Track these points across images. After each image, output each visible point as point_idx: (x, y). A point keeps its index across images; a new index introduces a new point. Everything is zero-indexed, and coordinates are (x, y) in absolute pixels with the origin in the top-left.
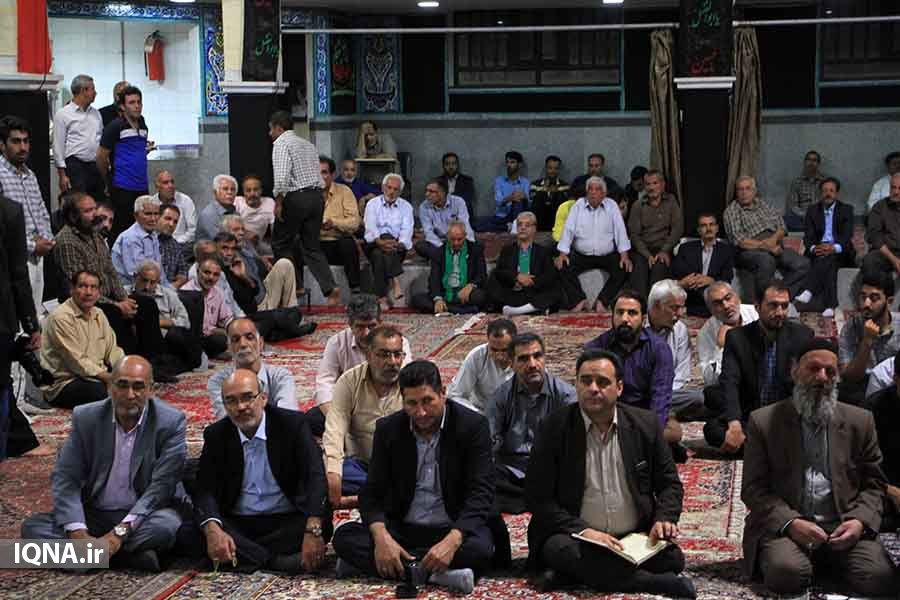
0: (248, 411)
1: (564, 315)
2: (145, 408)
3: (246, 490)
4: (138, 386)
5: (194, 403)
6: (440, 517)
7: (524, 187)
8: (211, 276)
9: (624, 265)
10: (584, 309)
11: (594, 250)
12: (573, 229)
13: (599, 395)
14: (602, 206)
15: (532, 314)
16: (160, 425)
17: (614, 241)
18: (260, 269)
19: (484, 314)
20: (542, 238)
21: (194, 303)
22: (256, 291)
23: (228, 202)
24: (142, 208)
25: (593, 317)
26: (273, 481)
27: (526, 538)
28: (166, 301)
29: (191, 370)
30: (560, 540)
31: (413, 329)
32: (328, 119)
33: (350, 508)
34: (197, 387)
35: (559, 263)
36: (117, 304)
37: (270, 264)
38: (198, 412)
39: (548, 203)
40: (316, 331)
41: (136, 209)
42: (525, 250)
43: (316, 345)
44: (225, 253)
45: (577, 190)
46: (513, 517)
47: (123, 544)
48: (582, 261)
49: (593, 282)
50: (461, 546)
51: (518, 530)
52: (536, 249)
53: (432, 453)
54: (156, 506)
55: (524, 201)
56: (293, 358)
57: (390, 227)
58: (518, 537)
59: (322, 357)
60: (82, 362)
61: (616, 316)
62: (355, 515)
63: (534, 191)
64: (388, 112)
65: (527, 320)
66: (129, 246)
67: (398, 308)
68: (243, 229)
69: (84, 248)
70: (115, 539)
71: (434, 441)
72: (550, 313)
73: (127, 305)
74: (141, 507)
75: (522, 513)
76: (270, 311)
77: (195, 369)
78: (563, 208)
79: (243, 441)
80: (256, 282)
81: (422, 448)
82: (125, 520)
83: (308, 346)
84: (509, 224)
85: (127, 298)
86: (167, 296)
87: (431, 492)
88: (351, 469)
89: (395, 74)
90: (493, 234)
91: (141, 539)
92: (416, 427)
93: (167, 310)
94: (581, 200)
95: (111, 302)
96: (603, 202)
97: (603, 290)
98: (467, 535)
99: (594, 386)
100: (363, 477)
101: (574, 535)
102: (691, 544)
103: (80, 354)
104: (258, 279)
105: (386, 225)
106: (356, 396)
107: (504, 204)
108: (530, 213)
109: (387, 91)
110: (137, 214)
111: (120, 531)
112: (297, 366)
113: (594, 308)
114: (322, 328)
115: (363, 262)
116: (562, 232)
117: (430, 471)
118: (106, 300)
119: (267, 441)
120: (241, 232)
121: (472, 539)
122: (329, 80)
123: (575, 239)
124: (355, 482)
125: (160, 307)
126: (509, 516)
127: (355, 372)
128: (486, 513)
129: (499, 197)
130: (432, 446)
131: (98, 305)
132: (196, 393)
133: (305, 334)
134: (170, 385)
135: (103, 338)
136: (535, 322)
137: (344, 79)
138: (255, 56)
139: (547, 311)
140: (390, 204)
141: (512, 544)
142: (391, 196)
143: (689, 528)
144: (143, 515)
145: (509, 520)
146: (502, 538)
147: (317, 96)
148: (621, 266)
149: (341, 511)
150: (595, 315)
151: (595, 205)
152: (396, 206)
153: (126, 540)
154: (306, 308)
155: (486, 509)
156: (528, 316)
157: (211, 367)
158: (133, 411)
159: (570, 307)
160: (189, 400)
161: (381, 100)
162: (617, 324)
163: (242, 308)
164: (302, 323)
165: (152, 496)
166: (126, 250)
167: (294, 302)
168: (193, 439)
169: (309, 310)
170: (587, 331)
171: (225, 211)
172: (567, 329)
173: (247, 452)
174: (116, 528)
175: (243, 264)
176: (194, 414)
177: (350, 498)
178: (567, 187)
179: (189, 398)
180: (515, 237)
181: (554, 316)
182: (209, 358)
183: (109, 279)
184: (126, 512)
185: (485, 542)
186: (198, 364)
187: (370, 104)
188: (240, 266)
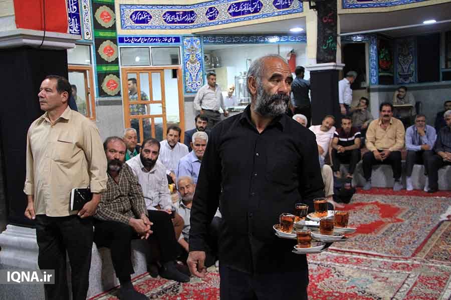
32: (377, 86)
64: (410, 83)
89: (413, 65)
109: (409, 73)
122: (377, 68)
137: (387, 67)
138: (323, 49)
147: (371, 75)
161: (406, 77)
187: (401, 80)
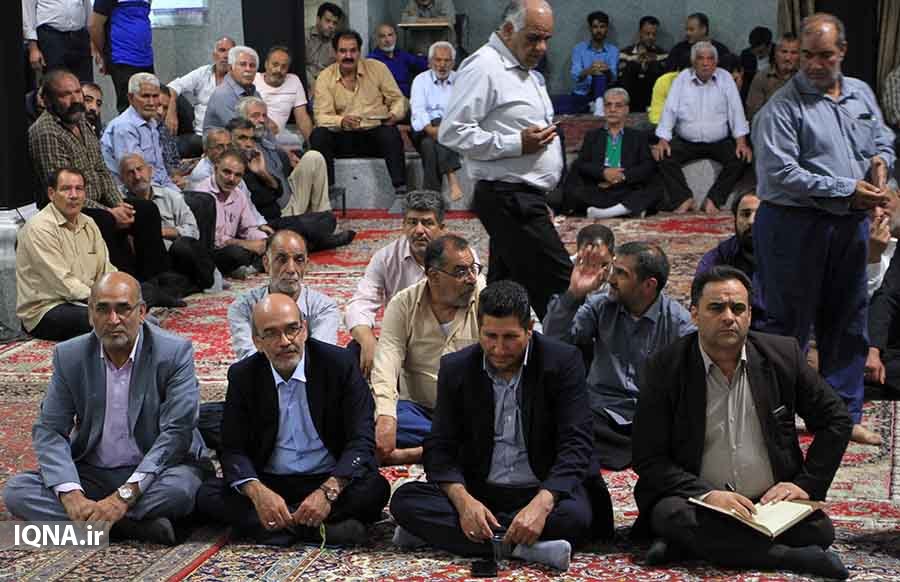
0: (292, 347)
1: (664, 218)
2: (139, 338)
3: (281, 444)
4: (122, 307)
5: (208, 332)
6: (524, 475)
7: (611, 58)
8: (232, 177)
9: (741, 153)
10: (690, 210)
11: (703, 137)
12: (675, 109)
13: (735, 324)
14: (714, 78)
15: (623, 217)
16: (159, 358)
17: (728, 123)
18: (284, 165)
19: (563, 219)
20: (636, 121)
21: (203, 208)
22: (279, 192)
23: (245, 81)
24: (138, 89)
25: (701, 220)
26: (315, 435)
27: (632, 501)
28: (169, 204)
29: (202, 291)
30: (673, 503)
31: (474, 237)
33: (409, 463)
34: (210, 313)
35: (657, 152)
36: (109, 209)
37: (295, 157)
38: (213, 344)
39: (642, 76)
40: (354, 242)
41: (130, 90)
42: (615, 136)
43: (355, 260)
44: (243, 144)
45: (679, 59)
46: (614, 474)
47: (130, 509)
48: (687, 150)
49: (701, 176)
50: (553, 511)
51: (622, 491)
52: (628, 135)
53: (512, 396)
54: (169, 461)
55: (608, 73)
56: (327, 275)
57: (442, 109)
58: (622, 499)
59: (363, 274)
60: (68, 283)
61: (740, 219)
62: (416, 473)
63: (621, 60)
65: (618, 225)
66: (122, 137)
67: (457, 212)
68: (265, 115)
69: (69, 139)
70: (119, 503)
71: (515, 382)
72: (646, 216)
73: (122, 212)
74: (150, 462)
75: (624, 469)
76: (297, 217)
77: (207, 291)
78: (662, 81)
79: (277, 382)
80: (279, 181)
81: (499, 390)
82: (130, 480)
83: (345, 260)
84: (591, 104)
85: (122, 203)
86: (170, 199)
87: (510, 445)
88: (409, 415)
90: (571, 116)
91: (150, 504)
92: (491, 366)
93: (171, 216)
94: (686, 71)
95: (102, 207)
96: (715, 75)
97: (715, 186)
98: (560, 497)
99: (729, 314)
100: (426, 425)
101: (691, 499)
102: (844, 508)
103: (64, 272)
104: (281, 177)
105: (437, 108)
106: (412, 323)
107: (582, 78)
108: (621, 90)
110: (132, 95)
111: (125, 492)
112: (331, 285)
113: (703, 209)
114: (362, 237)
115: (410, 152)
116: (661, 113)
117: (510, 419)
118: (96, 205)
119: (306, 384)
120: (262, 119)
121: (565, 503)
123: (678, 121)
124: (416, 432)
125: (163, 212)
126: (609, 473)
127: (409, 293)
128: (584, 471)
129: (577, 69)
130: (512, 387)
131: (86, 211)
132: (209, 320)
133: (340, 245)
134: (176, 310)
135: (94, 253)
136: (629, 227)
139: (643, 214)
140: (442, 81)
141: (614, 509)
142: (443, 70)
143: (840, 488)
144: (154, 473)
145: (608, 477)
146: (601, 501)
148: (739, 156)
149: (397, 468)
150: (704, 217)
151: (704, 78)
152: (449, 83)
153: (134, 504)
154: (341, 212)
155: (584, 466)
156: (620, 220)
157: (225, 288)
158: (121, 341)
159: (671, 208)
160: (200, 329)
162: (742, 229)
163: (262, 214)
164: (337, 231)
165: (163, 449)
166: (118, 141)
167: (326, 206)
168: (208, 377)
169: (344, 214)
170: (695, 238)
171: (242, 91)
172: (668, 235)
173: (282, 396)
174: (120, 489)
175: (262, 158)
176: (208, 346)
177: (407, 450)
178: (666, 56)
179: (202, 326)
180: (601, 120)
181: (652, 220)
182: (223, 276)
183: (101, 180)
184: (132, 469)
185: (580, 506)
186: (209, 283)
188: (259, 160)
